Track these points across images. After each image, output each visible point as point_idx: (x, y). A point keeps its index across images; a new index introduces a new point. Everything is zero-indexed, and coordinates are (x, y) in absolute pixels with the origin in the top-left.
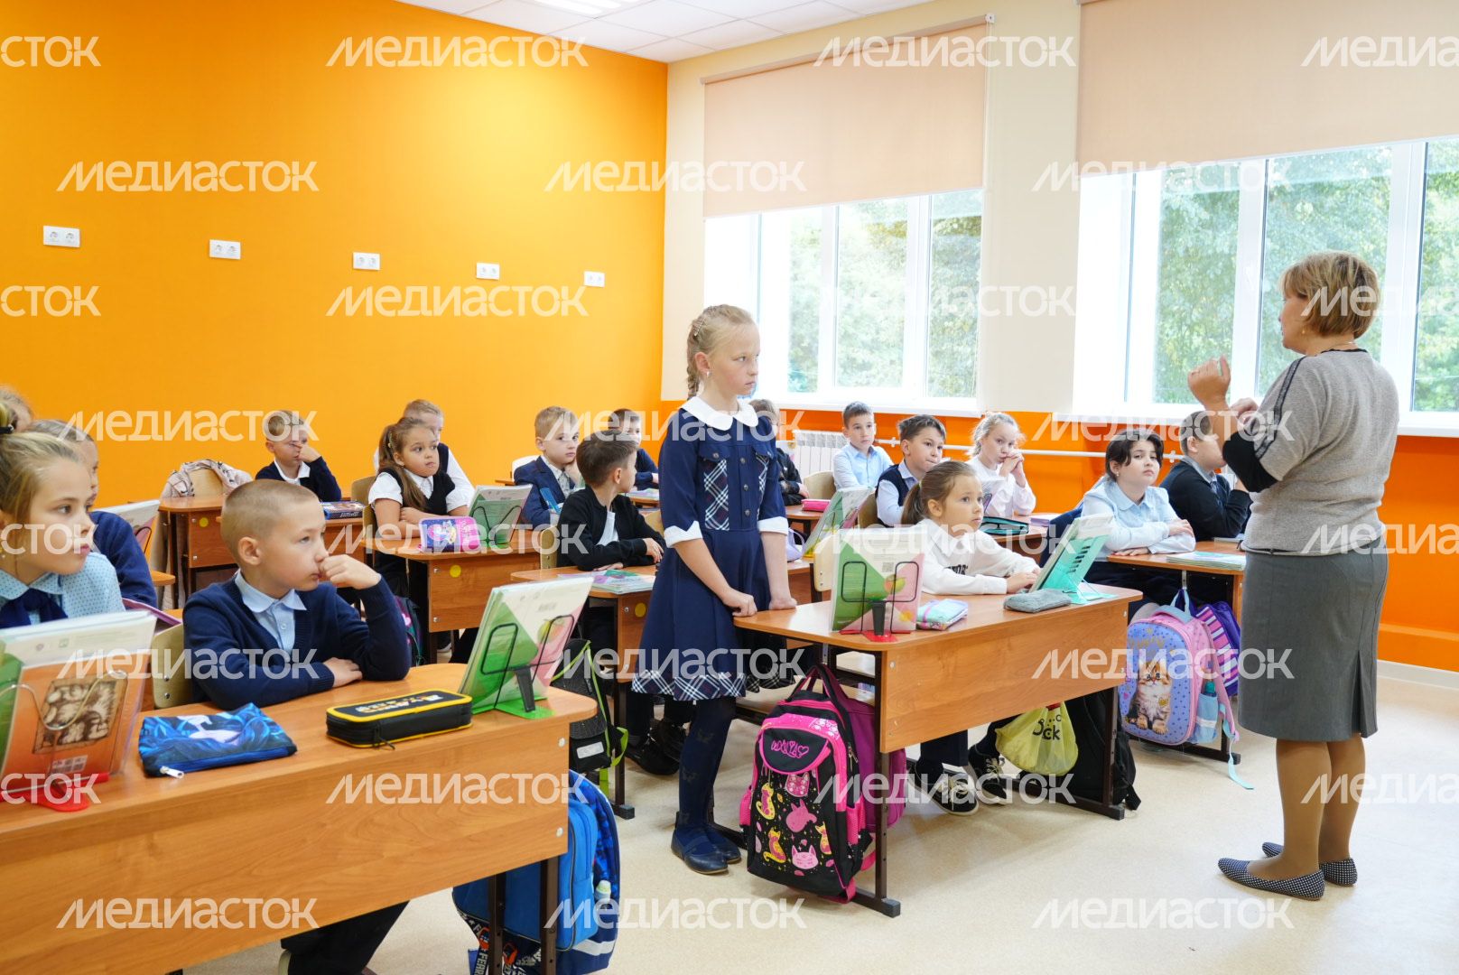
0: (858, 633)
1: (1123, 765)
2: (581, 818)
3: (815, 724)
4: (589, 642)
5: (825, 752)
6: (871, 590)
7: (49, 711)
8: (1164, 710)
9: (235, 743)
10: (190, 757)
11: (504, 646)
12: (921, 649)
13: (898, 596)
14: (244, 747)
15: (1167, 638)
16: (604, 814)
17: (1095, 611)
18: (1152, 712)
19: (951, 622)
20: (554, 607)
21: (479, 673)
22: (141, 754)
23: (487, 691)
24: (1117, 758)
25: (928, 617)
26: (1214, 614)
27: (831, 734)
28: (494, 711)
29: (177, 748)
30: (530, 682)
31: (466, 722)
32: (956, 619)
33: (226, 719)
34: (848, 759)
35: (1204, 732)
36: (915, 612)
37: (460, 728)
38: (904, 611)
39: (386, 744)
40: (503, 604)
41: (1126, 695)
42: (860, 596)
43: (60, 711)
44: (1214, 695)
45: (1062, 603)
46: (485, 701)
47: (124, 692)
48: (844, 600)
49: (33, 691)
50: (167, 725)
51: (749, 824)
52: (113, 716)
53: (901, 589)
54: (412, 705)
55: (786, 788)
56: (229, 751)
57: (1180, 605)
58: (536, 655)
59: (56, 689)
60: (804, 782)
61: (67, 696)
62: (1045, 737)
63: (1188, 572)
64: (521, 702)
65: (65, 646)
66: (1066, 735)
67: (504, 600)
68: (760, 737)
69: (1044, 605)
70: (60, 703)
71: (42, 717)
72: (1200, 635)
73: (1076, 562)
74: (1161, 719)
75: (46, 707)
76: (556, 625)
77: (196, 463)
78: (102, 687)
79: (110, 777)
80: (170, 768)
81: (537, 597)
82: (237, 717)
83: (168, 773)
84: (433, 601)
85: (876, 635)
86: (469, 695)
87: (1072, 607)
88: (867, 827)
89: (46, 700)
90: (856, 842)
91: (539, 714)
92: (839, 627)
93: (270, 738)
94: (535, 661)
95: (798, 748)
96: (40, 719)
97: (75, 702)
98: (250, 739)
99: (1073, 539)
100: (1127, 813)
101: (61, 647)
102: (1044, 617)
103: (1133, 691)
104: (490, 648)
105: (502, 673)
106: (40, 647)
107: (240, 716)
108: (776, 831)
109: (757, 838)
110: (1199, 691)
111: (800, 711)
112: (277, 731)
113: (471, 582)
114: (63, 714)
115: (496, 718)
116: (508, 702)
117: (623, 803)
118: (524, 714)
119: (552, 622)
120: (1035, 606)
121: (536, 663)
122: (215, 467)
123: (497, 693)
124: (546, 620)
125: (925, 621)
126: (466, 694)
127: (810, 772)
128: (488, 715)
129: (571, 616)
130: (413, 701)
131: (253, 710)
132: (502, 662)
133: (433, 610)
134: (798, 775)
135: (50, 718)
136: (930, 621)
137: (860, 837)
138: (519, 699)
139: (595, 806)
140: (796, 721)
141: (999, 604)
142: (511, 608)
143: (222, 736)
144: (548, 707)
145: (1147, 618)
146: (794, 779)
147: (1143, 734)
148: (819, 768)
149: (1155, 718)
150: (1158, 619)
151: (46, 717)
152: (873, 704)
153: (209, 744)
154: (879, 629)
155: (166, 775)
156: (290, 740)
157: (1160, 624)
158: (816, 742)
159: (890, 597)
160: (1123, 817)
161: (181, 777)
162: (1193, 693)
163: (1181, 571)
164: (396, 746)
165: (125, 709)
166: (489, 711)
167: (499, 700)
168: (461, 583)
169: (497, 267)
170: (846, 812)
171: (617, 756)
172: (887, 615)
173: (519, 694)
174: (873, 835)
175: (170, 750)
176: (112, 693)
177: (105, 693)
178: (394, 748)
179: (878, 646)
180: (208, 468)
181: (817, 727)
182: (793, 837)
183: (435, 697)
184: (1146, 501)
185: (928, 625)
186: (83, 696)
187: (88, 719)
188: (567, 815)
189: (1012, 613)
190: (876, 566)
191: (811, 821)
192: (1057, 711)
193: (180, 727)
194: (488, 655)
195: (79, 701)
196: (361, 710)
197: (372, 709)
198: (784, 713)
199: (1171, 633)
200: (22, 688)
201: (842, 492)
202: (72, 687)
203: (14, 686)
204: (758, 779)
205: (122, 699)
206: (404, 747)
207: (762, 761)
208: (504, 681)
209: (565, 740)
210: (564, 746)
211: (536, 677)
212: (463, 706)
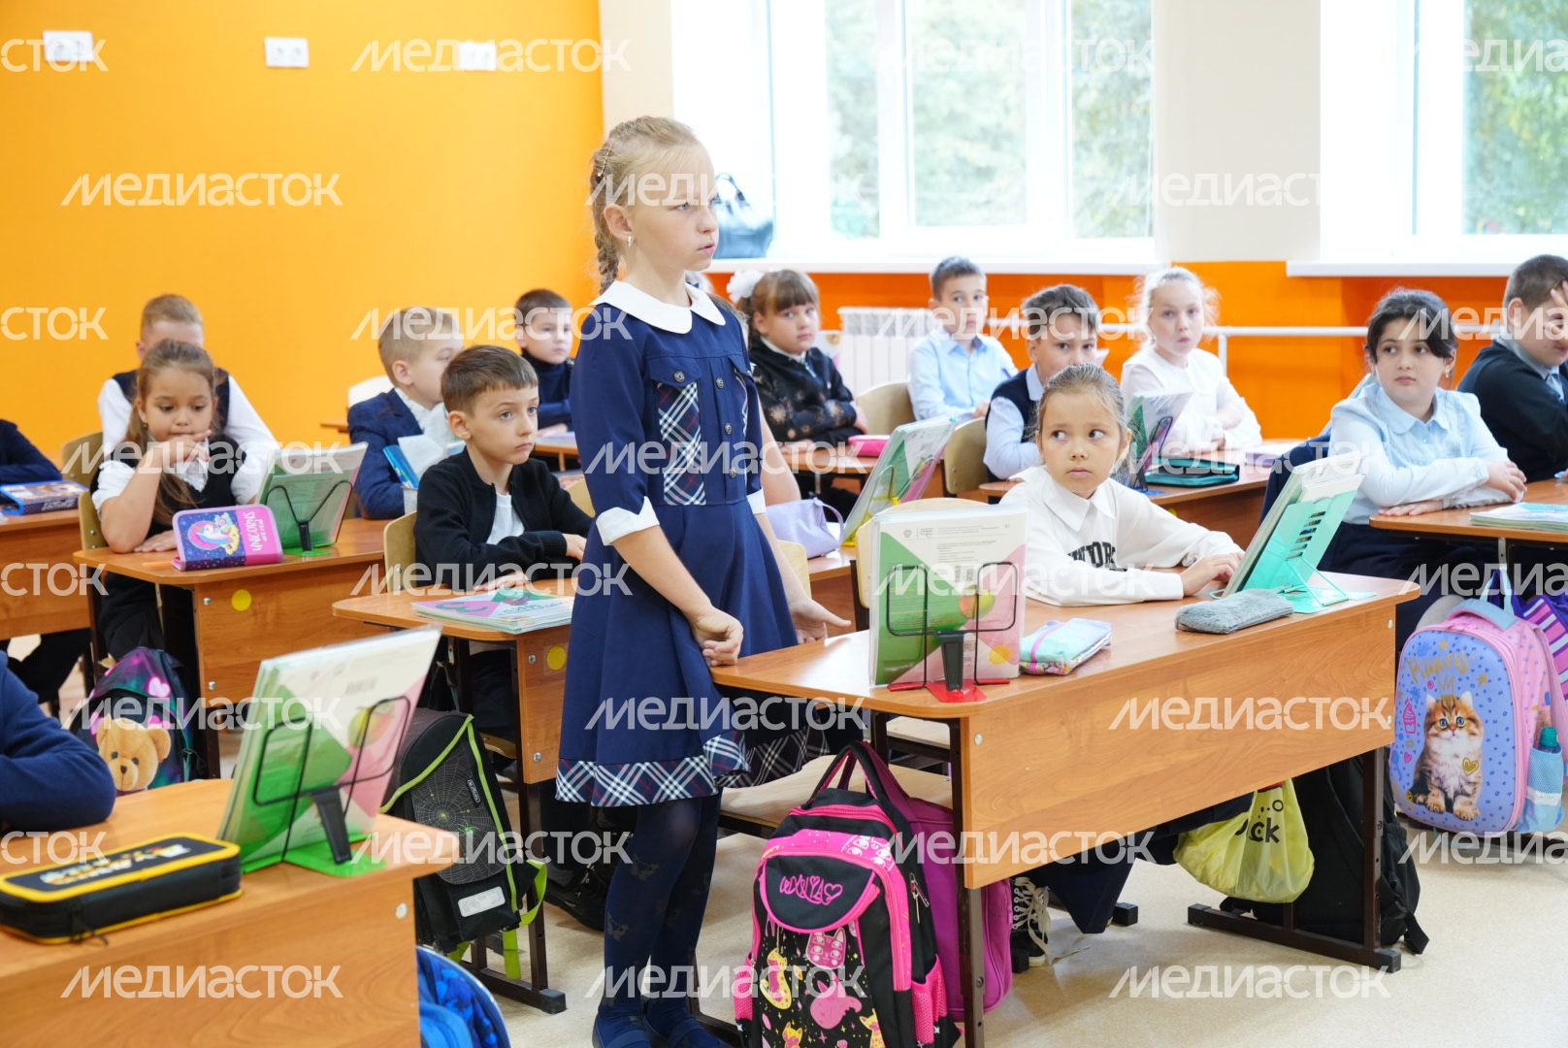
0: (920, 688)
1: (1397, 880)
2: (444, 1033)
3: (852, 845)
4: (470, 717)
5: (871, 892)
6: (936, 614)
8: (1472, 778)
11: (289, 757)
12: (1029, 708)
13: (984, 620)
15: (1474, 655)
16: (487, 1022)
17: (1338, 622)
18: (1452, 784)
19: (1080, 660)
20: (372, 684)
21: (251, 804)
23: (267, 833)
24: (1386, 870)
25: (1039, 653)
26: (1552, 611)
27: (879, 861)
28: (281, 864)
30: (342, 815)
31: (232, 888)
32: (1089, 654)
34: (911, 901)
35: (1540, 814)
36: (1015, 645)
37: (223, 899)
38: (997, 646)
39: (93, 936)
40: (283, 687)
41: (1407, 757)
42: (920, 626)
44: (1555, 749)
45: (1276, 614)
46: (268, 848)
48: (891, 631)
51: (750, 1016)
53: (988, 608)
54: (137, 866)
55: (807, 956)
57: (1497, 600)
58: (348, 767)
60: (837, 944)
62: (1255, 838)
63: (1509, 541)
64: (327, 846)
66: (1292, 837)
67: (282, 680)
68: (760, 873)
69: (1245, 620)
72: (1531, 647)
73: (1301, 540)
74: (1468, 795)
76: (378, 714)
81: (340, 672)
84: (206, 654)
85: (949, 689)
86: (237, 842)
87: (1295, 619)
88: (949, 1012)
90: (931, 1039)
91: (358, 865)
92: (888, 676)
94: (348, 776)
95: (824, 887)
99: (1293, 501)
100: (1406, 959)
102: (1245, 639)
103: (1420, 749)
104: (266, 761)
105: (292, 802)
108: (795, 1027)
109: (764, 1040)
110: (1529, 745)
111: (826, 824)
113: (270, 617)
115: (283, 877)
116: (307, 847)
117: (545, 986)
118: (332, 869)
119: (371, 710)
120: (1227, 621)
121: (351, 780)
123: (284, 834)
124: (359, 708)
125: (1034, 661)
126: (230, 841)
127: (846, 928)
128: (270, 873)
129: (404, 697)
130: (140, 857)
132: (289, 783)
133: (206, 670)
134: (826, 933)
136: (1043, 660)
137: (937, 1030)
138: (324, 842)
139: (469, 1012)
140: (821, 841)
141: (1168, 617)
145: (1441, 622)
146: (820, 939)
147: (1438, 820)
148: (862, 921)
149: (1456, 794)
150: (1459, 624)
152: (951, 807)
154: (954, 679)
157: (1461, 633)
158: (853, 876)
159: (970, 624)
160: (1399, 968)
162: (1519, 747)
163: (1496, 540)
164: (110, 938)
166: (274, 865)
167: (291, 845)
168: (252, 620)
169: (302, 44)
170: (910, 992)
171: (530, 907)
172: (968, 654)
173: (321, 834)
174: (961, 1026)
178: (106, 943)
179: (953, 709)
181: (856, 851)
182: (823, 1038)
183: (177, 850)
184: (1439, 417)
185: (1039, 667)
188: (419, 1029)
189: (1189, 637)
190: (943, 570)
191: (852, 1010)
192: (1278, 794)
194: (264, 772)
196: (49, 879)
197: (68, 875)
198: (801, 827)
199: (1480, 647)
201: (903, 432)
204: (761, 944)
206: (123, 937)
207: (766, 912)
208: (296, 815)
209: (408, 906)
210: (406, 917)
211: (352, 802)
212: (222, 865)
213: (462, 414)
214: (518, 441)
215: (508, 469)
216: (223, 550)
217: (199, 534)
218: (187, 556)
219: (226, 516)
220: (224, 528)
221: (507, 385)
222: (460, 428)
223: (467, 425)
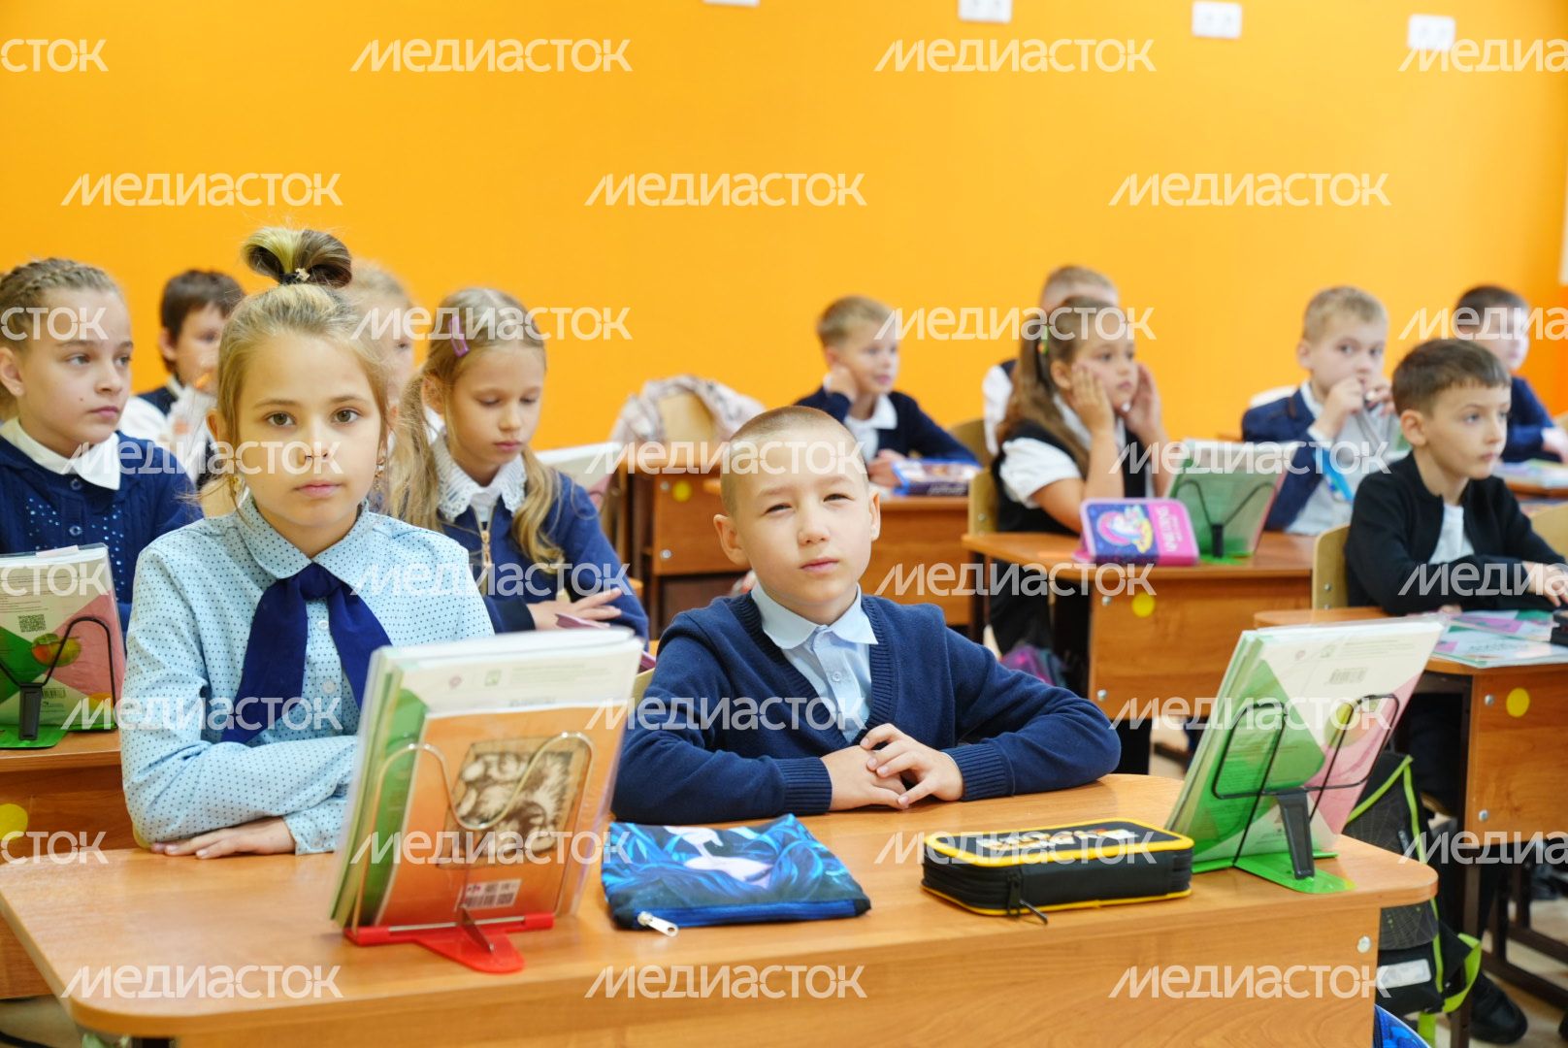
4: (1408, 759)
7: (465, 795)
9: (764, 883)
10: (687, 900)
11: (1257, 747)
14: (779, 891)
20: (1361, 675)
21: (1208, 794)
22: (605, 887)
23: (1221, 831)
28: (1232, 869)
29: (665, 881)
30: (1307, 819)
31: (1180, 885)
33: (745, 840)
37: (1170, 896)
39: (1032, 913)
40: (1263, 662)
43: (481, 797)
46: (1217, 850)
47: (584, 774)
49: (442, 758)
50: (647, 839)
52: (564, 814)
56: (753, 897)
58: (1320, 769)
59: (478, 757)
61: (494, 772)
64: (1287, 858)
65: (495, 683)
67: (1265, 655)
70: (483, 782)
71: (454, 804)
75: (461, 787)
76: (1362, 713)
77: (670, 381)
78: (549, 761)
79: (556, 922)
80: (655, 915)
81: (1328, 655)
82: (766, 838)
83: (652, 925)
84: (1101, 659)
86: (1189, 835)
89: (460, 776)
91: (1318, 884)
93: (824, 881)
94: (1318, 780)
96: (450, 807)
97: (506, 783)
98: (789, 878)
101: (487, 684)
104: (1233, 747)
105: (1253, 799)
106: (455, 682)
107: (772, 836)
112: (837, 868)
113: (1172, 627)
114: (487, 803)
115: (1236, 885)
116: (1258, 856)
118: (1291, 882)
119: (1354, 707)
121: (1321, 785)
122: (702, 391)
123: (1242, 833)
126: (1181, 833)
128: (1221, 877)
129: (1393, 696)
131: (794, 828)
132: (1252, 777)
133: (1098, 678)
135: (466, 808)
138: (1283, 852)
142: (1277, 673)
143: (742, 868)
144: (1338, 873)
151: (459, 805)
153: (719, 880)
155: (648, 929)
156: (860, 889)
161: (673, 934)
164: (1050, 918)
165: (585, 804)
166: (1224, 870)
167: (1244, 850)
168: (1153, 628)
169: (1234, 10)
171: (1454, 992)
173: (1282, 843)
175: (653, 884)
176: (566, 773)
177: (554, 771)
178: (1045, 921)
180: (690, 391)
186: (518, 774)
187: (524, 815)
193: (670, 846)
194: (1227, 760)
195: (512, 781)
200: (425, 750)
202: (502, 755)
203: (412, 747)
205: (581, 785)
208: (1255, 817)
209: (1371, 941)
210: (1367, 953)
211: (1317, 811)
212: (1175, 856)
213: (1419, 416)
214: (1483, 450)
215: (1463, 483)
216: (1134, 547)
217: (1109, 526)
218: (1097, 548)
219: (1137, 509)
220: (1136, 522)
221: (1477, 382)
222: (1414, 431)
223: (1423, 429)
